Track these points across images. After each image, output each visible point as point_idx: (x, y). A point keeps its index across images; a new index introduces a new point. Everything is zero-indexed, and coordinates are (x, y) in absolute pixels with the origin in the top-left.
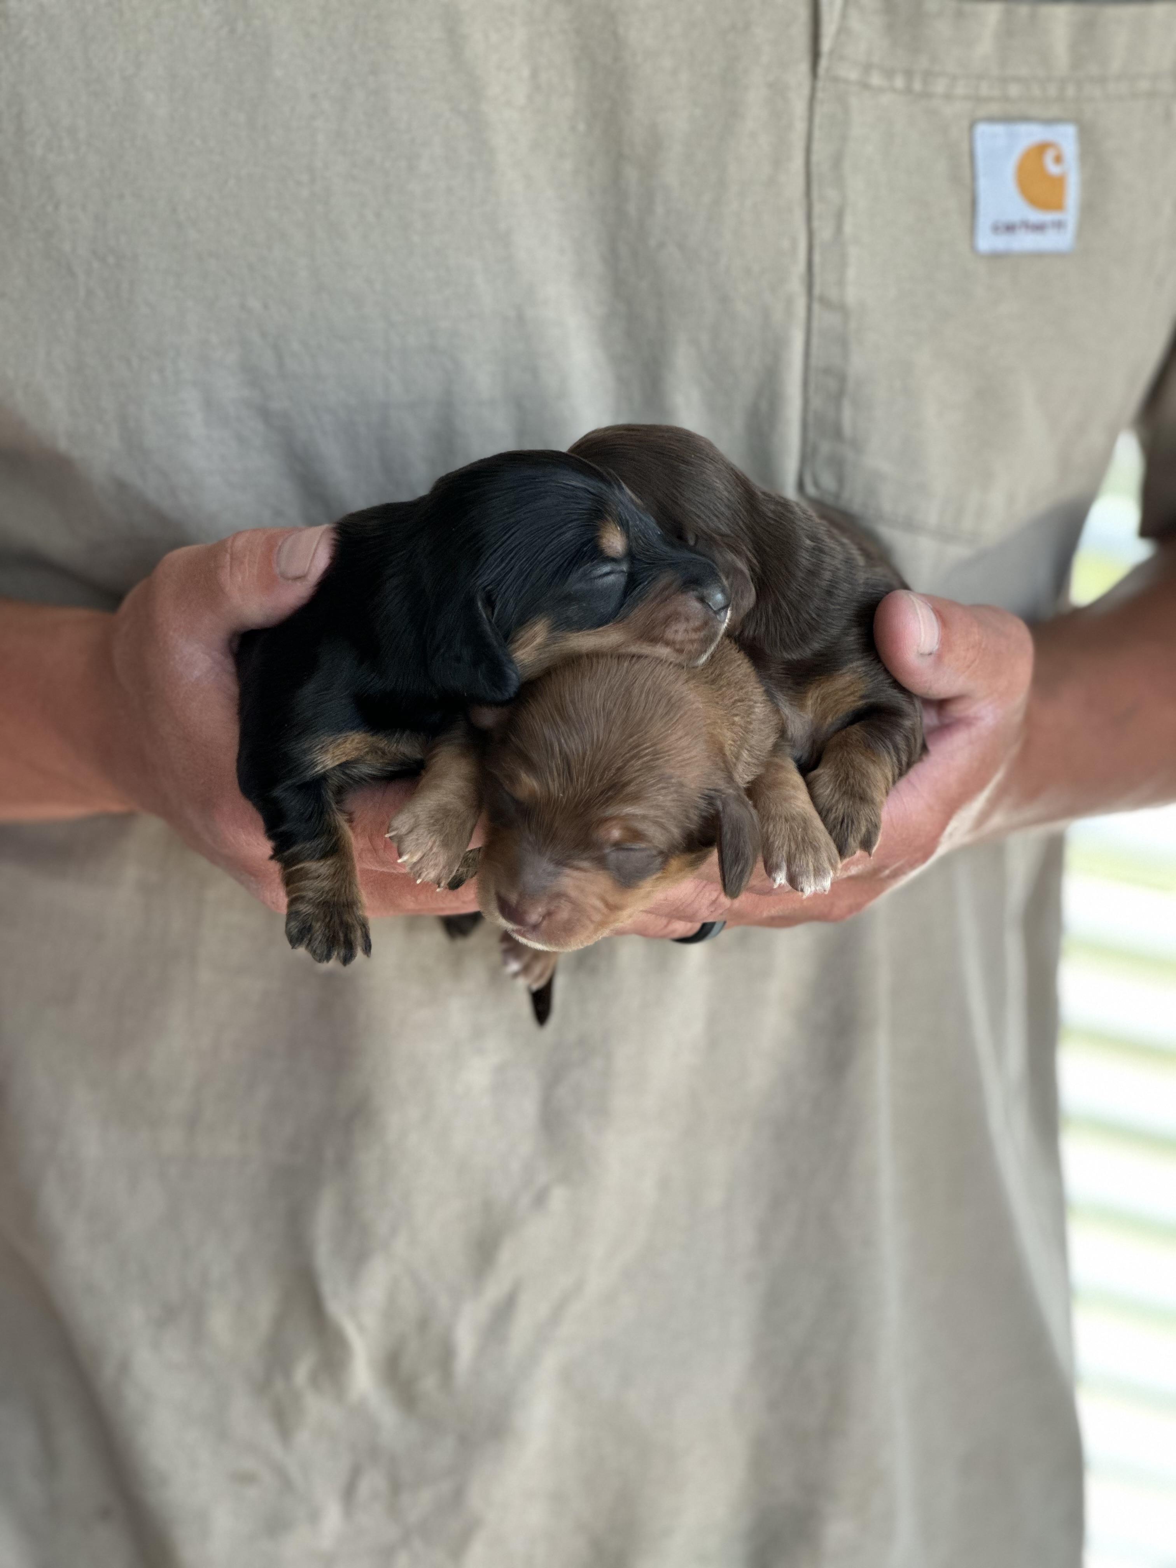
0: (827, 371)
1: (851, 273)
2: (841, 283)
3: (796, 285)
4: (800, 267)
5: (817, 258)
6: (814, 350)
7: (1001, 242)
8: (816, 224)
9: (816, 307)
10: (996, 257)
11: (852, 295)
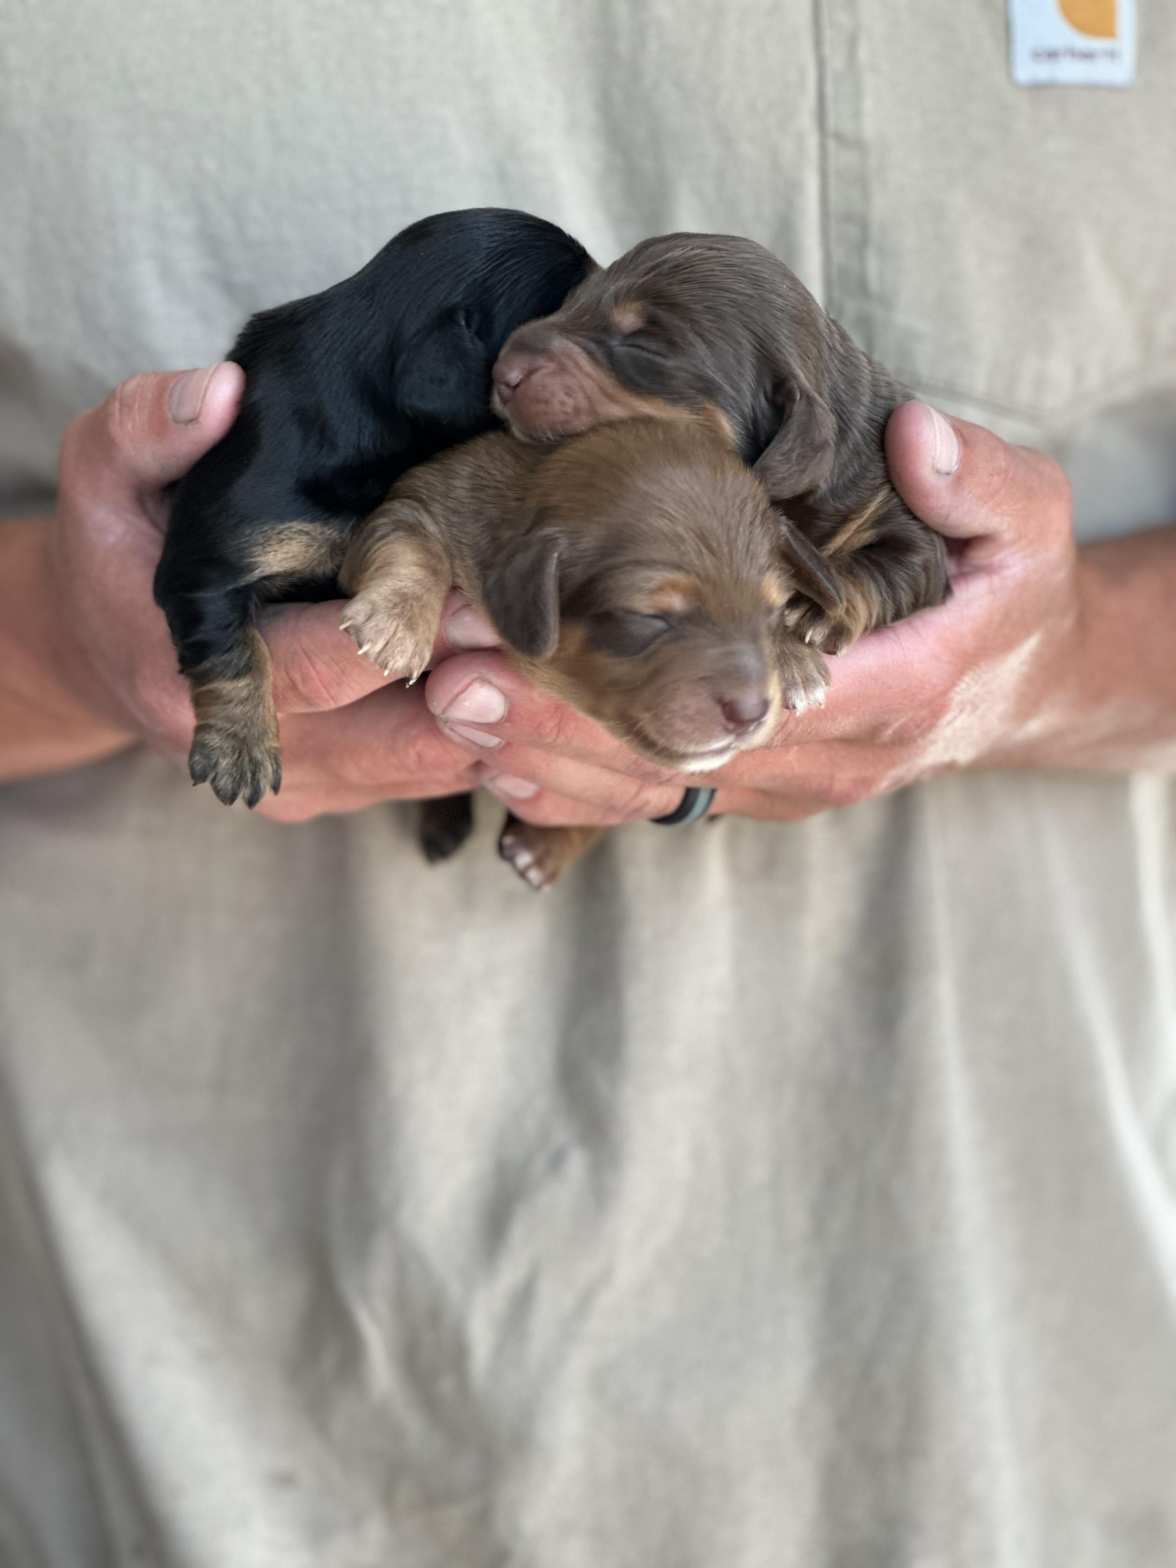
0: (848, 217)
1: (868, 104)
2: (857, 115)
3: (806, 120)
4: (809, 101)
5: (829, 88)
6: (833, 196)
7: (1043, 71)
8: (827, 51)
9: (832, 145)
10: (1039, 88)
11: (869, 127)
